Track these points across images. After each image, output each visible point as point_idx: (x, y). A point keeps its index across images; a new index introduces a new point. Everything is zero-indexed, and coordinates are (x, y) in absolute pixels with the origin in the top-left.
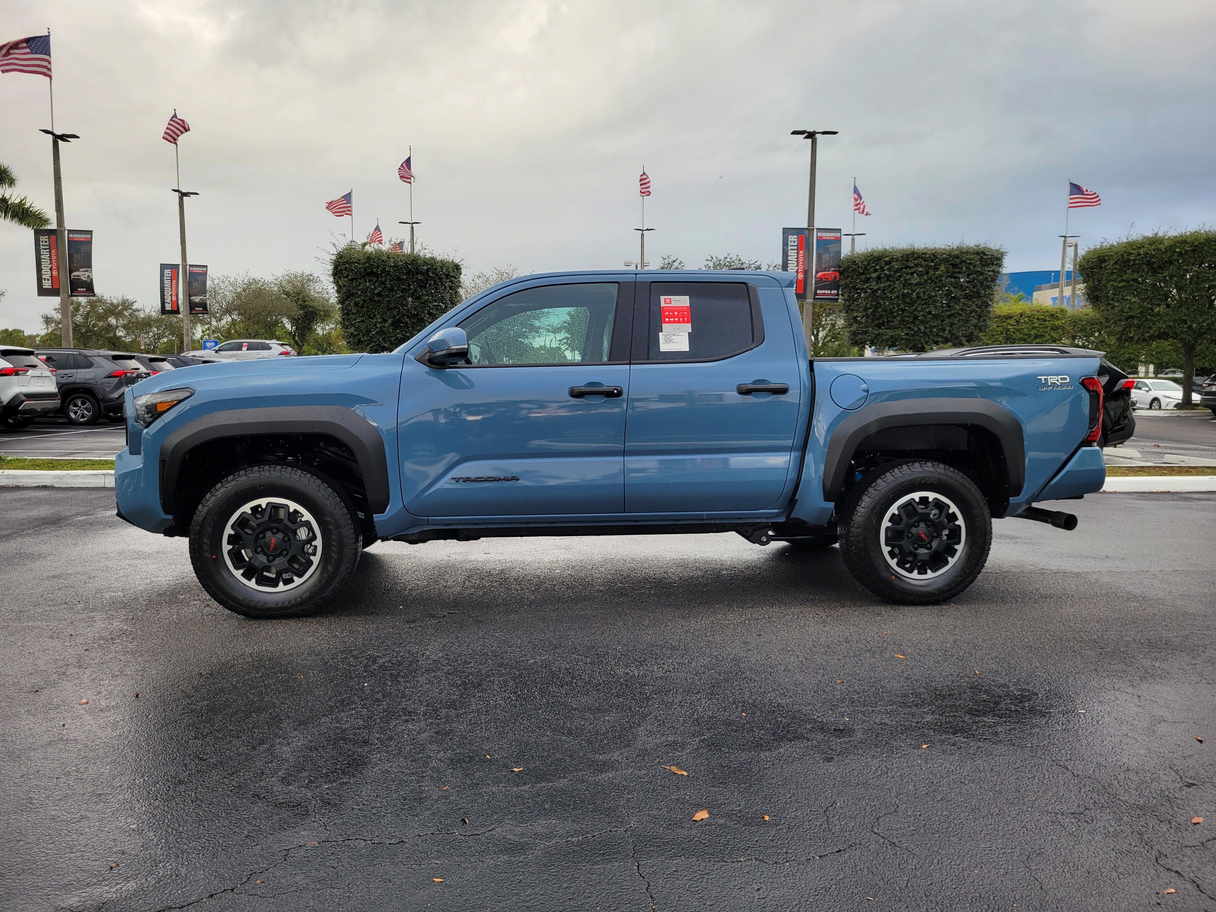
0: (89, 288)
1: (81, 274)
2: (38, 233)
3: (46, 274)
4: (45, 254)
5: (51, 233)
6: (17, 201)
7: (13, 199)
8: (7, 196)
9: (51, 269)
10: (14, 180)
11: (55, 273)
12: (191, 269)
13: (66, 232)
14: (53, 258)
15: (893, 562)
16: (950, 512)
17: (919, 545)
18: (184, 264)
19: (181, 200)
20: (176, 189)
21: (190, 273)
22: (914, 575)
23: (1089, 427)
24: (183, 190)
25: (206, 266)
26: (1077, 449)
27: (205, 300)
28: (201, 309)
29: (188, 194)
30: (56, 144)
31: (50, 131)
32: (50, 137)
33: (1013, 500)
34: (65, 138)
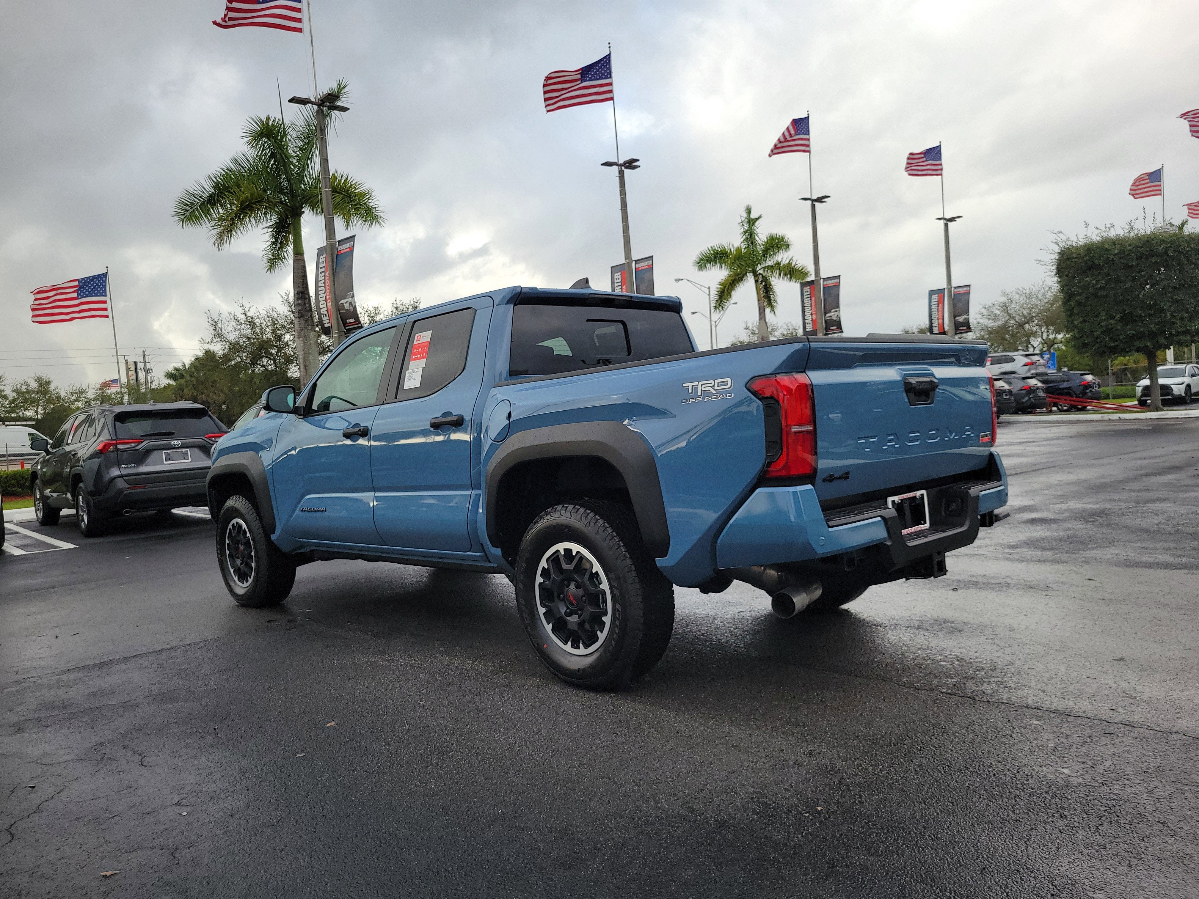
0: (838, 325)
1: (832, 315)
2: (803, 285)
3: (809, 320)
4: (807, 301)
5: (811, 283)
6: (787, 262)
7: (784, 261)
8: (780, 260)
9: (812, 314)
10: (789, 245)
11: (814, 317)
12: (956, 290)
13: (822, 280)
14: (813, 304)
15: (549, 627)
16: (594, 571)
17: (571, 610)
18: (949, 287)
19: (946, 225)
20: (942, 216)
21: (955, 294)
22: (568, 647)
23: (767, 456)
24: (948, 217)
25: (969, 286)
26: (752, 491)
27: (968, 318)
28: (965, 328)
29: (952, 220)
30: (813, 207)
31: (809, 197)
32: (809, 202)
33: (660, 561)
34: (820, 200)
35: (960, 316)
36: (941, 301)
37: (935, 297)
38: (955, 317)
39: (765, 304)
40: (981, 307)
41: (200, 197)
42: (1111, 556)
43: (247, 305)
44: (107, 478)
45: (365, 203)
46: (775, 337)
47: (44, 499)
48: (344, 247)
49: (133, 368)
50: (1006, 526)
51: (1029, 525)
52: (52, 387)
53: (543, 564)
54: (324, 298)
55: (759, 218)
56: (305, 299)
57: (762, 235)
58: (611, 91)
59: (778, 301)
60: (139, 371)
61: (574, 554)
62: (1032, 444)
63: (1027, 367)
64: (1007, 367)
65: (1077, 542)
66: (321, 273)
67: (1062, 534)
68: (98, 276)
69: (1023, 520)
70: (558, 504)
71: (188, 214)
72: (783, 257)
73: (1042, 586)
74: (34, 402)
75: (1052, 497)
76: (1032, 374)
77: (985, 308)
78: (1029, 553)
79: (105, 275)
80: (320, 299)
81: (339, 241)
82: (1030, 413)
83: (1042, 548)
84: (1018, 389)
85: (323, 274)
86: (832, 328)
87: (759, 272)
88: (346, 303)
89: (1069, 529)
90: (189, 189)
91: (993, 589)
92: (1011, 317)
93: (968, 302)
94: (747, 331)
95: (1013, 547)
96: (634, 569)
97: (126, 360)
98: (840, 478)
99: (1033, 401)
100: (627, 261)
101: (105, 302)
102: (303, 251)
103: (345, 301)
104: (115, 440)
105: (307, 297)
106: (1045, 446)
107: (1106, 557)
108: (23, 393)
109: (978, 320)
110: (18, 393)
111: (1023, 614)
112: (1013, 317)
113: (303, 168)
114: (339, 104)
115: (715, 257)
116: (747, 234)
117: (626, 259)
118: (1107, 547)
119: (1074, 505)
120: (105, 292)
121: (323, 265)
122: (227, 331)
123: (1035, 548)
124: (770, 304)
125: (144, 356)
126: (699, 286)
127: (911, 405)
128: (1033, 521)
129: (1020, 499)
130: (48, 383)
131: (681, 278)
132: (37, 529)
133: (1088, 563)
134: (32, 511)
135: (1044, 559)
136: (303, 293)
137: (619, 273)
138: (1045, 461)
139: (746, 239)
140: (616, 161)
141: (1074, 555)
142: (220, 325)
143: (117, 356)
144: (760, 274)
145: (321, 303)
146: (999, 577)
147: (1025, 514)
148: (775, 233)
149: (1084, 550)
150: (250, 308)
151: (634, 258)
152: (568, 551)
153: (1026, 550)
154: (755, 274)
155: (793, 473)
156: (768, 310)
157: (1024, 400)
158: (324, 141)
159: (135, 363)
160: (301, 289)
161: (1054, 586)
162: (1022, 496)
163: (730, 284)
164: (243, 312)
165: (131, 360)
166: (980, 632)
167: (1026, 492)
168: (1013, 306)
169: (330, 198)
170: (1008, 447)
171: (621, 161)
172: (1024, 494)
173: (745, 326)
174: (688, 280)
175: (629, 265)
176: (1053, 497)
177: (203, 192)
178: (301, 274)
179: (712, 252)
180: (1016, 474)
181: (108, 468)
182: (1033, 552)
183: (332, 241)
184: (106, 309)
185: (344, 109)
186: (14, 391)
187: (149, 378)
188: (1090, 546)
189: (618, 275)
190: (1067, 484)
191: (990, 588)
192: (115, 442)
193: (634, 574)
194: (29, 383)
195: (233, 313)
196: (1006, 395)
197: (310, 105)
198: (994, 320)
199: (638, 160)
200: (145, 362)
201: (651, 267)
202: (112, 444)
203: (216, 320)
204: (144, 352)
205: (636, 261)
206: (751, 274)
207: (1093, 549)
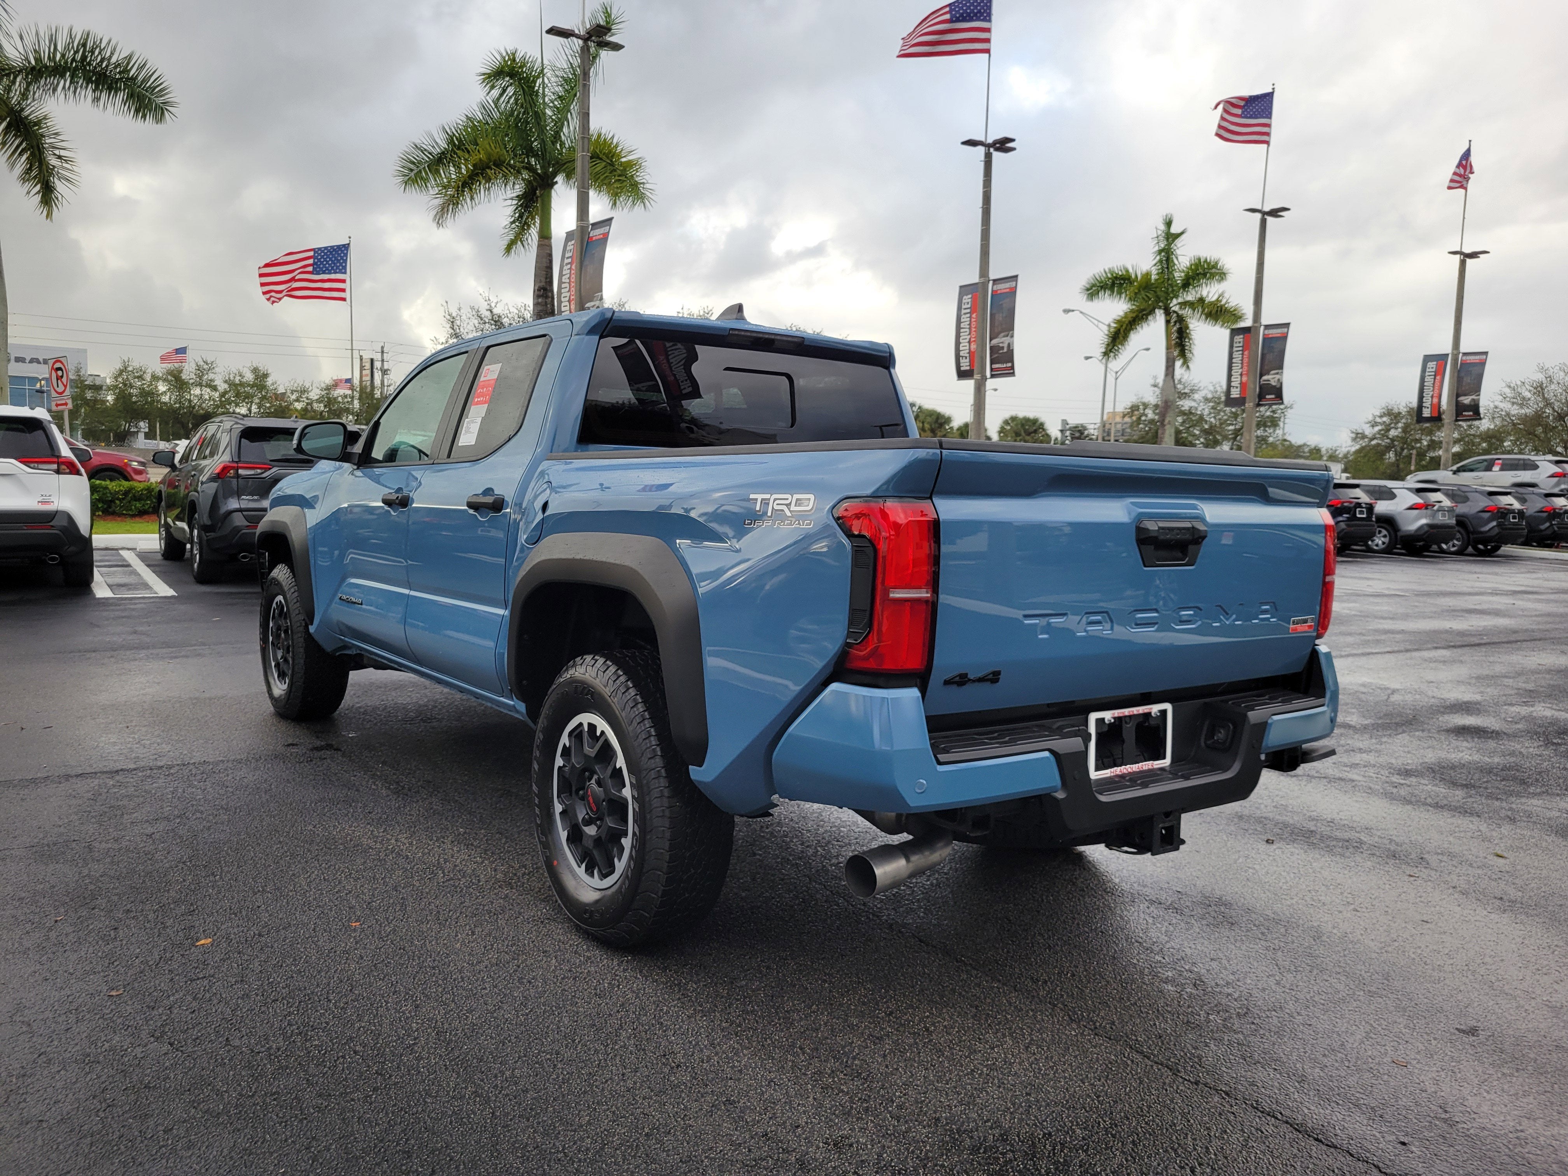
0: (1278, 393)
1: (1271, 378)
2: (1234, 332)
3: (1236, 382)
4: (1237, 356)
5: (1246, 330)
7: (1211, 295)
8: (1205, 295)
9: (1241, 375)
10: (1225, 274)
11: (1244, 379)
12: (1464, 358)
13: (1262, 328)
14: (1246, 360)
15: (563, 835)
16: (618, 767)
17: (590, 817)
18: (1455, 352)
19: (1463, 264)
20: (1458, 249)
21: (1461, 364)
22: (581, 871)
23: (848, 632)
24: (1467, 250)
25: (1486, 353)
26: (825, 684)
27: (1479, 400)
28: (1471, 413)
29: (1474, 255)
30: (1263, 223)
31: (1259, 207)
32: (1258, 216)
33: (696, 773)
34: (1275, 213)
35: (1465, 395)
36: (1440, 372)
37: (1432, 365)
38: (1458, 396)
39: (1176, 353)
40: (1504, 385)
41: (430, 154)
42: (1558, 814)
43: (494, 300)
44: (223, 509)
45: (632, 176)
46: (1195, 400)
47: (167, 526)
48: (596, 233)
49: (368, 365)
50: (1417, 733)
51: (1452, 737)
52: (269, 381)
53: (565, 740)
54: (567, 299)
55: (1182, 233)
56: (547, 297)
57: (1184, 256)
58: (988, 41)
59: (1195, 352)
60: (375, 371)
61: (598, 734)
62: (1530, 596)
63: (1556, 479)
64: (1525, 476)
65: (1515, 778)
66: (567, 264)
67: (1496, 760)
68: (338, 246)
69: (1450, 725)
70: (589, 653)
71: (412, 174)
72: (1210, 291)
73: (1413, 856)
74: (248, 398)
75: (1513, 692)
76: (1561, 491)
77: (1510, 387)
78: (1428, 787)
79: (346, 247)
80: (563, 299)
81: (593, 225)
82: (1549, 546)
83: (1453, 783)
84: (1536, 510)
85: (569, 266)
86: (1268, 397)
87: (1173, 309)
88: (593, 306)
89: (1512, 754)
90: (417, 142)
91: (1330, 850)
92: (1548, 404)
93: (1480, 377)
94: (1156, 389)
95: (1407, 773)
96: (664, 774)
97: (361, 356)
98: (980, 680)
99: (1556, 529)
100: (982, 280)
101: (344, 281)
102: (551, 233)
103: (592, 304)
104: (237, 462)
105: (550, 294)
106: (1548, 601)
107: (1549, 814)
108: (236, 385)
109: (1497, 403)
110: (230, 385)
111: (1353, 906)
112: (1550, 404)
113: (559, 124)
114: (612, 39)
115: (1113, 284)
116: (1163, 254)
117: (980, 277)
118: (1558, 795)
119: (1543, 711)
120: (345, 268)
121: (570, 254)
122: (466, 330)
123: (1442, 780)
124: (1183, 354)
125: (383, 352)
126: (1096, 322)
127: (1145, 566)
128: (1462, 731)
129: (1462, 688)
130: (266, 376)
131: (1072, 308)
132: (156, 563)
133: (1512, 820)
134: (154, 539)
135: (1445, 802)
136: (545, 289)
137: (970, 296)
138: (1534, 627)
139: (1161, 261)
140: (983, 139)
141: (1497, 803)
142: (458, 323)
143: (352, 350)
144: (1175, 312)
145: (563, 304)
146: (1352, 828)
147: (1456, 716)
148: (1205, 256)
149: (1518, 795)
150: (497, 303)
151: (993, 275)
152: (592, 727)
153: (1427, 782)
154: (1167, 312)
155: (888, 666)
156: (1178, 363)
157: (1543, 527)
158: (586, 88)
159: (372, 361)
160: (543, 284)
161: (1433, 860)
162: (1470, 684)
163: (1130, 322)
164: (488, 307)
165: (367, 356)
166: (1263, 933)
167: (1478, 678)
168: (1553, 387)
169: (587, 165)
170: (1491, 598)
171: (990, 140)
172: (1473, 681)
173: (1152, 382)
174: (1081, 312)
175: (984, 285)
176: (1516, 691)
177: (433, 147)
178: (545, 265)
179: (1109, 275)
180: (1479, 645)
181: (226, 497)
182: (1434, 788)
183: (584, 224)
184: (343, 290)
185: (617, 47)
186: (226, 382)
187: (386, 381)
188: (1532, 789)
189: (967, 299)
190: (1549, 671)
191: (1328, 846)
192: (236, 465)
193: (663, 782)
194: (244, 374)
195: (476, 307)
196: (1514, 518)
197: (574, 39)
198: (1521, 406)
199: (1012, 140)
200: (383, 361)
201: (1013, 292)
202: (233, 468)
203: (454, 315)
204: (382, 347)
205: (994, 281)
206: (1162, 311)
207: (1535, 795)
